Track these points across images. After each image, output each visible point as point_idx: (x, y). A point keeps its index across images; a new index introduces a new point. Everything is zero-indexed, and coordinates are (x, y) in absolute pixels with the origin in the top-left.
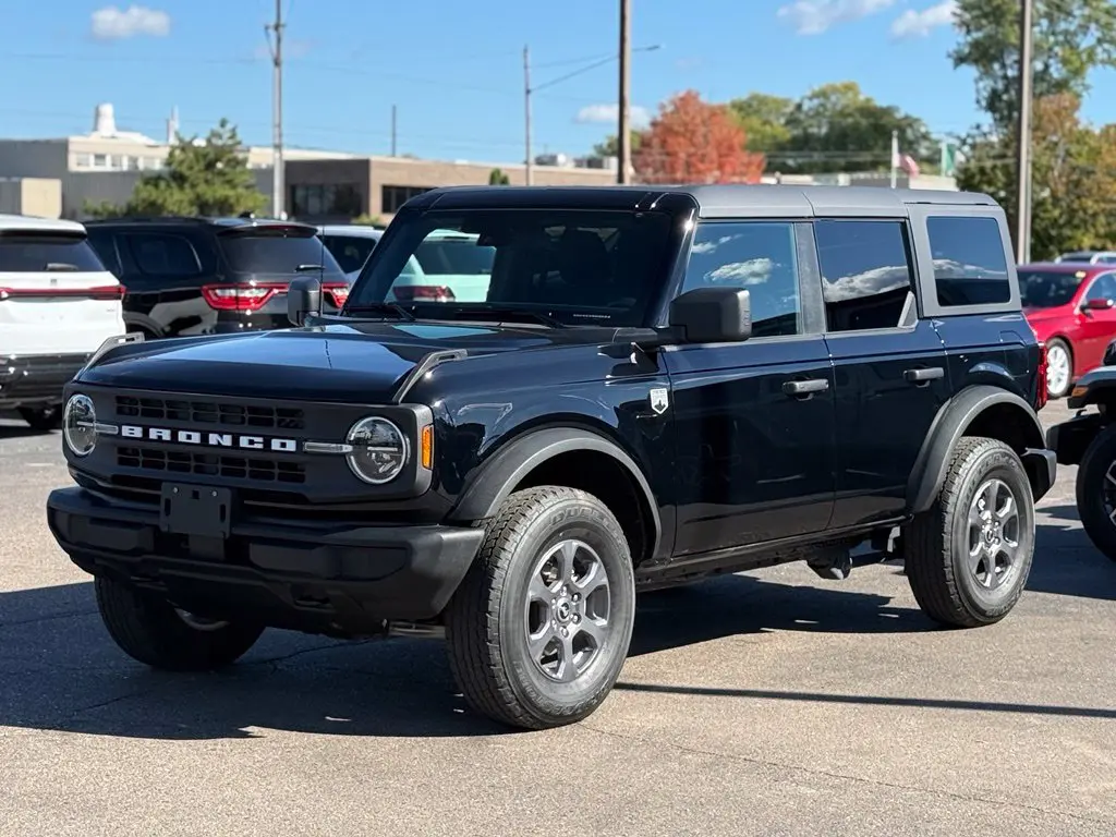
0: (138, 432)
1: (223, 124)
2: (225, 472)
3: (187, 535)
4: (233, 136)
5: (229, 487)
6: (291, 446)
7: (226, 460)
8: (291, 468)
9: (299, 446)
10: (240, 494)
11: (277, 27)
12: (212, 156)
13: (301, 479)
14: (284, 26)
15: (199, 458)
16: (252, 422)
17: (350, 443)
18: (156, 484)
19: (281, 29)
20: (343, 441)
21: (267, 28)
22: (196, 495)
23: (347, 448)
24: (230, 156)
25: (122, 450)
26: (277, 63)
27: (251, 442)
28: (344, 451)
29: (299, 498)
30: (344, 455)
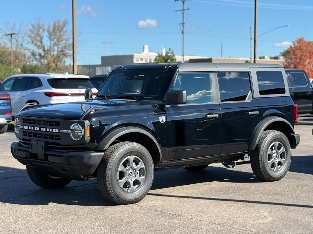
0: (27, 128)
1: (170, 50)
2: (44, 138)
3: (37, 154)
4: (172, 53)
5: (44, 142)
6: (57, 131)
7: (45, 135)
8: (58, 136)
9: (59, 131)
10: (47, 143)
11: (183, 24)
12: (167, 58)
13: (59, 139)
14: (184, 23)
15: (39, 134)
16: (50, 125)
17: (71, 130)
18: (29, 140)
19: (184, 24)
20: (69, 129)
21: (180, 24)
22: (37, 143)
23: (70, 131)
24: (171, 58)
25: (24, 132)
26: (183, 33)
27: (49, 130)
28: (69, 132)
29: (59, 144)
30: (69, 133)
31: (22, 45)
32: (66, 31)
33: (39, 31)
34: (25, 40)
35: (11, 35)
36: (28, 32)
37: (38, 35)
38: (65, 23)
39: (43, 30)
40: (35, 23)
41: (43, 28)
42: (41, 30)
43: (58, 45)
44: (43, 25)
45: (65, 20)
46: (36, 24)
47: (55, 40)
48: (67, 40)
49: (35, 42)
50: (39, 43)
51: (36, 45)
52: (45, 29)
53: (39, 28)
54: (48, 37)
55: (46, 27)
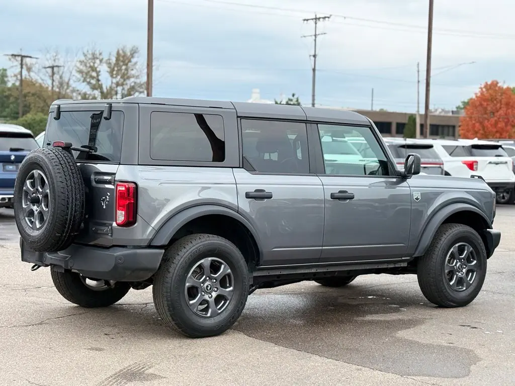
1: (293, 95)
4: (297, 101)
11: (314, 56)
21: (310, 56)
31: (68, 84)
32: (136, 63)
33: (94, 63)
34: (74, 75)
35: (52, 67)
36: (78, 64)
37: (93, 69)
38: (134, 52)
39: (101, 61)
40: (88, 51)
41: (101, 57)
42: (98, 61)
43: (122, 85)
44: (100, 54)
45: (134, 47)
46: (90, 52)
47: (119, 77)
48: (137, 77)
49: (88, 80)
50: (93, 82)
51: (89, 83)
52: (104, 60)
53: (94, 58)
54: (107, 72)
55: (105, 57)
